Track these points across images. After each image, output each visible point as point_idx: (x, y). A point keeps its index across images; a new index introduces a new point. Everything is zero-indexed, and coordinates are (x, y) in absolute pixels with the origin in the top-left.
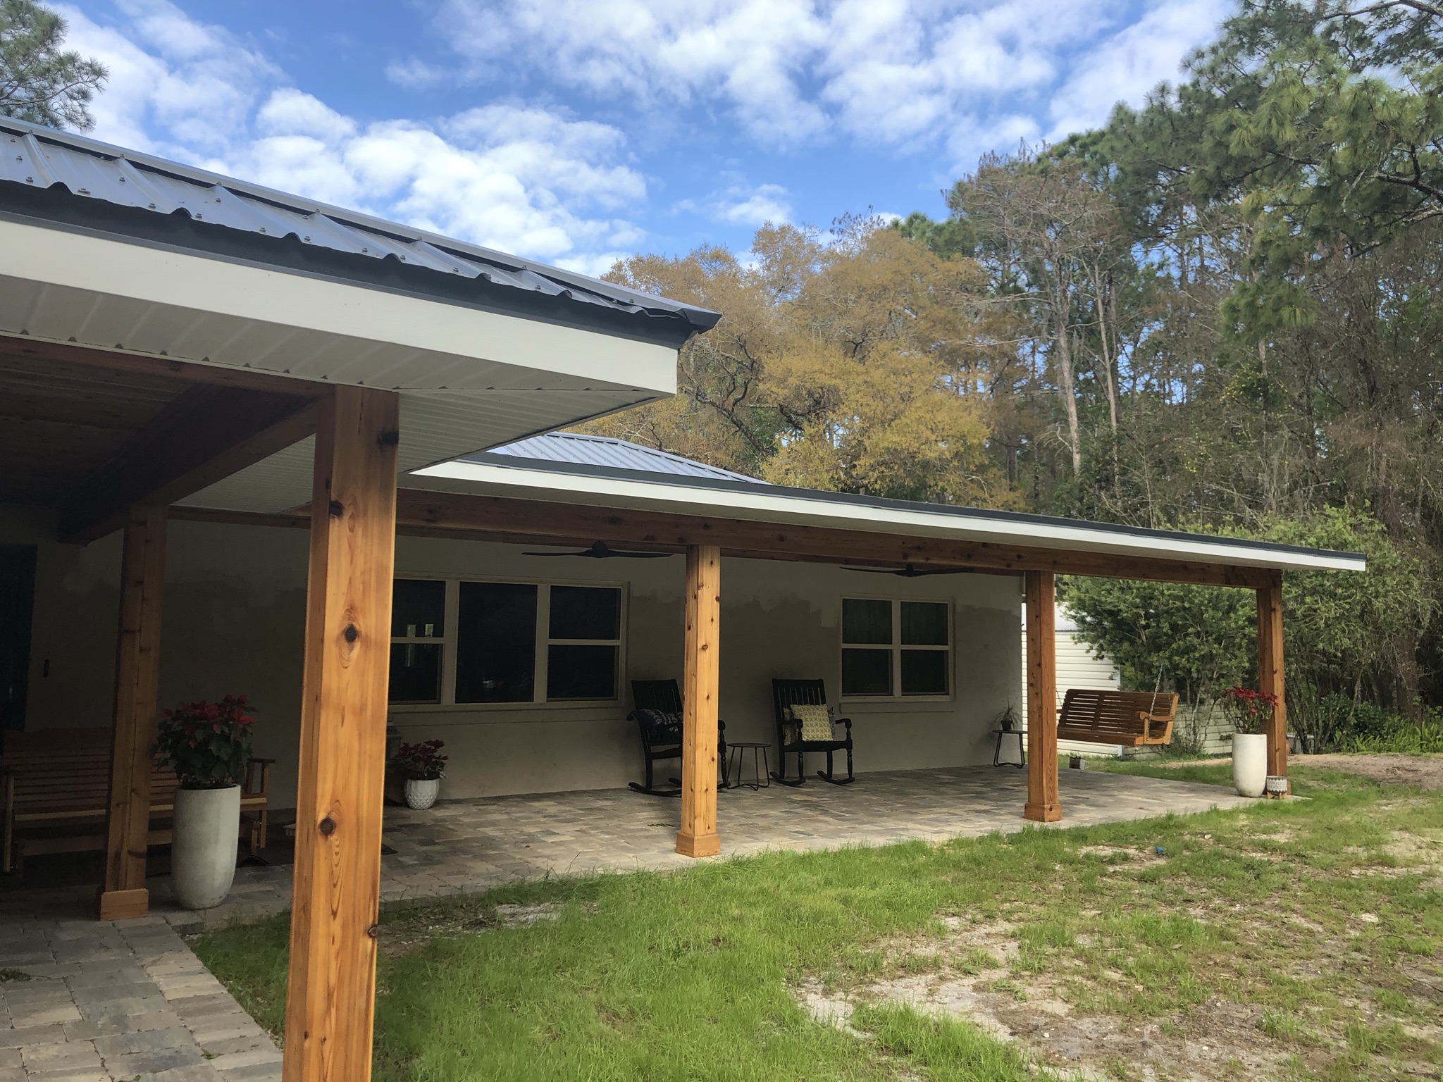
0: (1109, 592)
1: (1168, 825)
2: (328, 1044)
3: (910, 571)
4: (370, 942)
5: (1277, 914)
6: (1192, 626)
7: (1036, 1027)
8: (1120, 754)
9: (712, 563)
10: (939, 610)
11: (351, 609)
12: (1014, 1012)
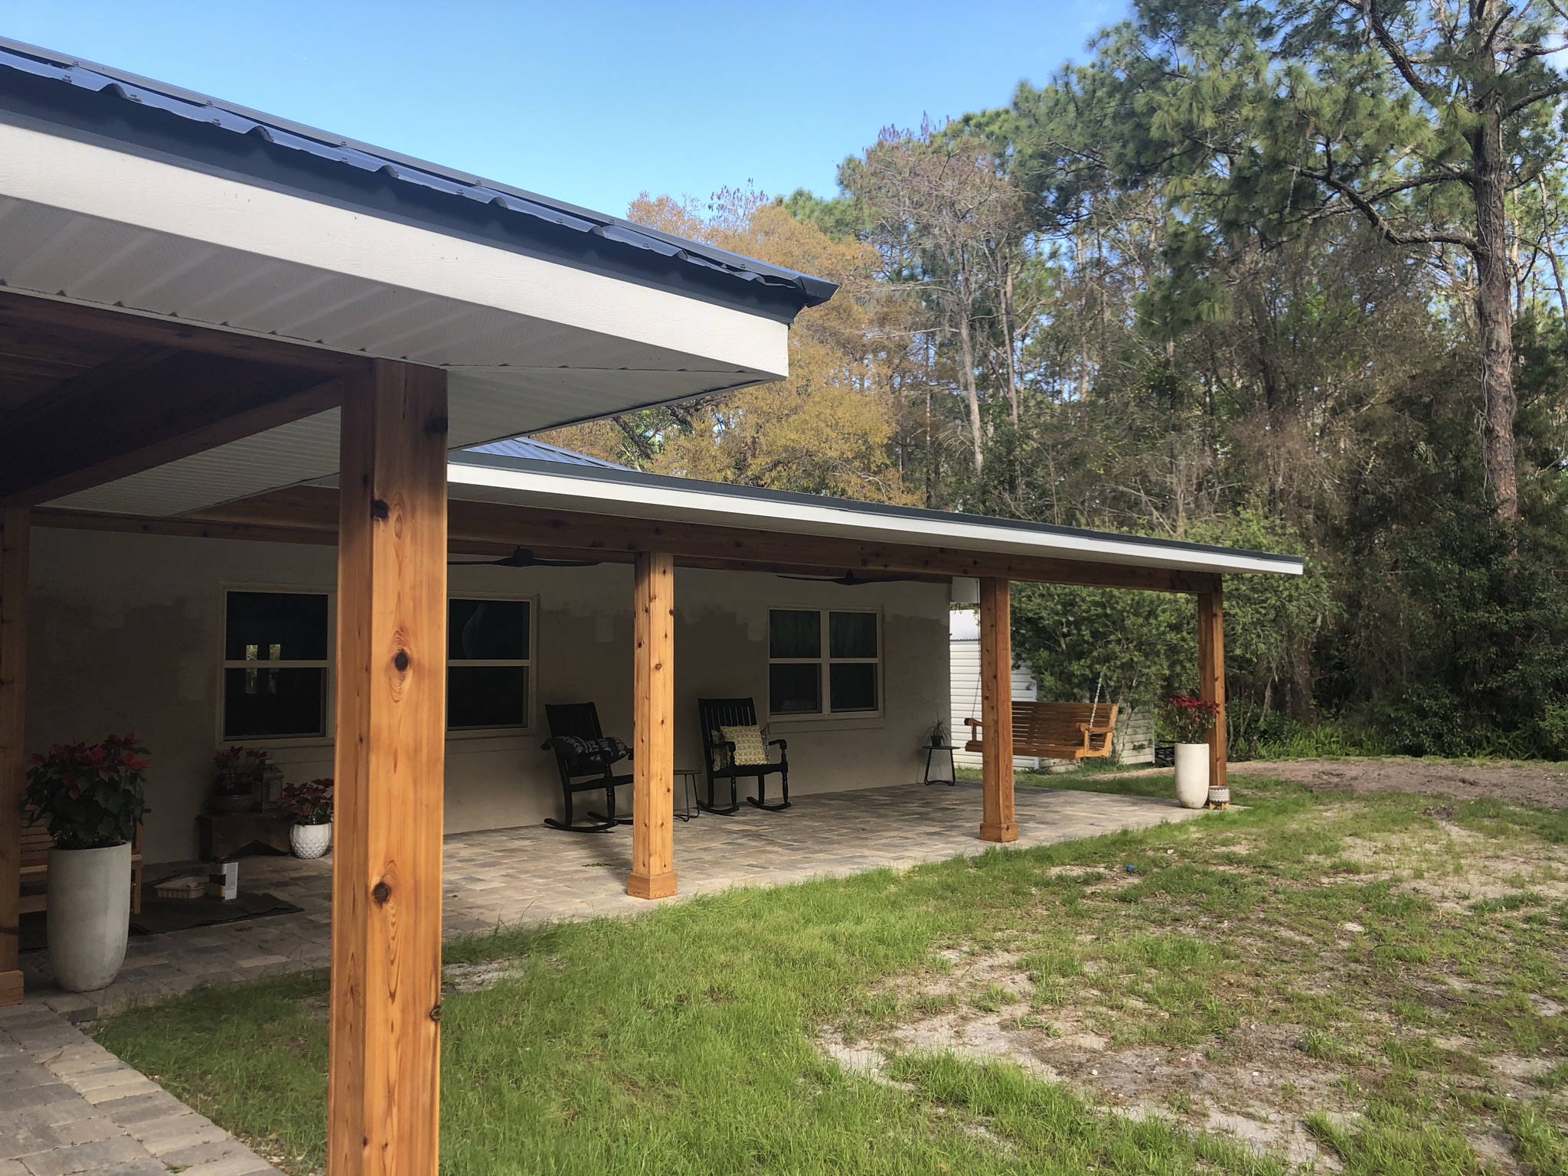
0: (1029, 598)
1: (1124, 840)
2: (390, 1149)
3: (850, 579)
4: (432, 1026)
5: (1266, 928)
6: (1113, 633)
7: (1080, 1065)
8: (1036, 767)
9: (664, 572)
10: (868, 623)
11: (401, 632)
12: (1051, 1050)
